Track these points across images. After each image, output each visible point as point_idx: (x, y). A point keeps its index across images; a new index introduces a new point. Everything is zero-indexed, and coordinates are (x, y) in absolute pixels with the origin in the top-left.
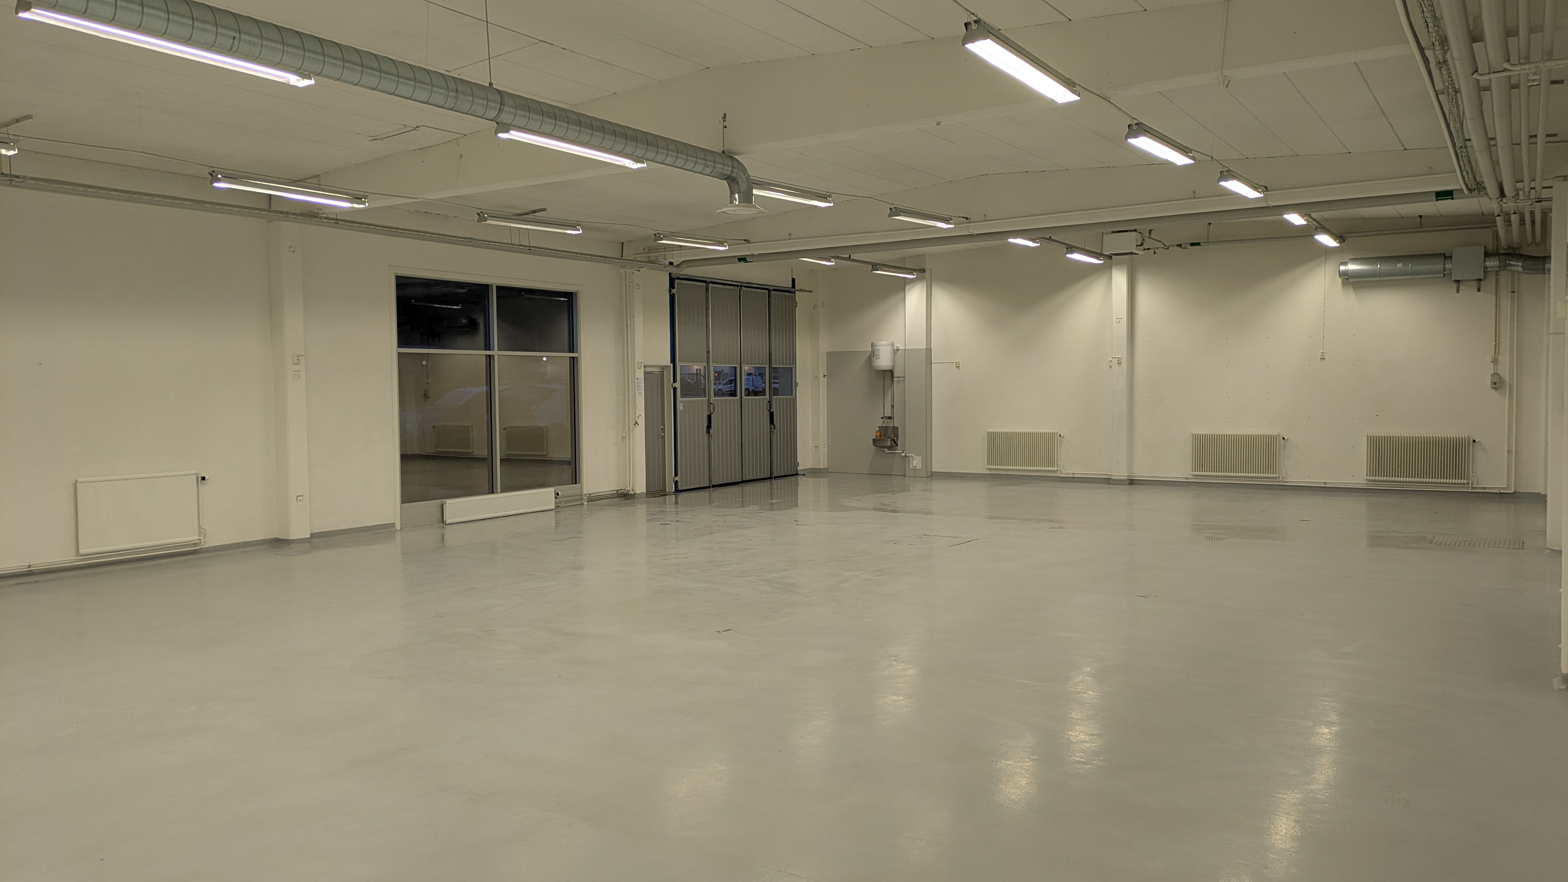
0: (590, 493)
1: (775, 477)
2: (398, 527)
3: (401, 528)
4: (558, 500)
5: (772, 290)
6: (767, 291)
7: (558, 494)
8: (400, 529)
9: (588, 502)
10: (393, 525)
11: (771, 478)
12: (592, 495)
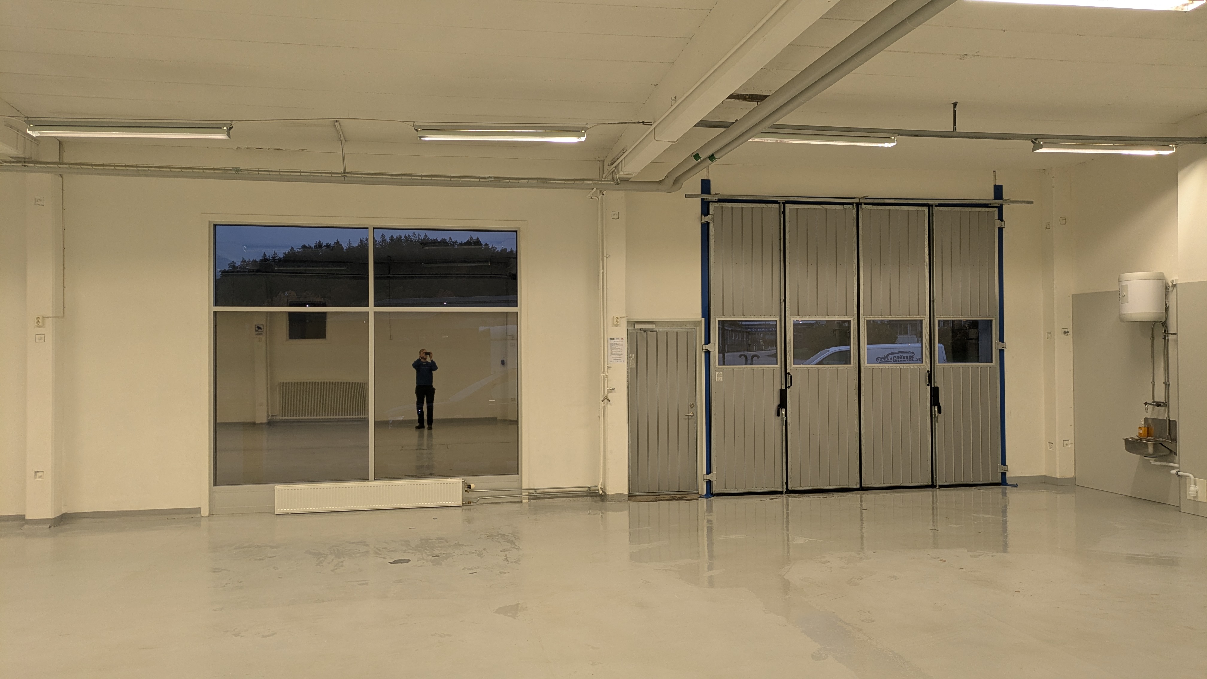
0: (536, 488)
1: (941, 486)
2: (205, 512)
3: (210, 515)
4: (468, 495)
5: (936, 206)
6: (926, 209)
7: (469, 487)
8: (207, 514)
9: (529, 499)
10: (198, 510)
11: (933, 486)
12: (538, 491)
